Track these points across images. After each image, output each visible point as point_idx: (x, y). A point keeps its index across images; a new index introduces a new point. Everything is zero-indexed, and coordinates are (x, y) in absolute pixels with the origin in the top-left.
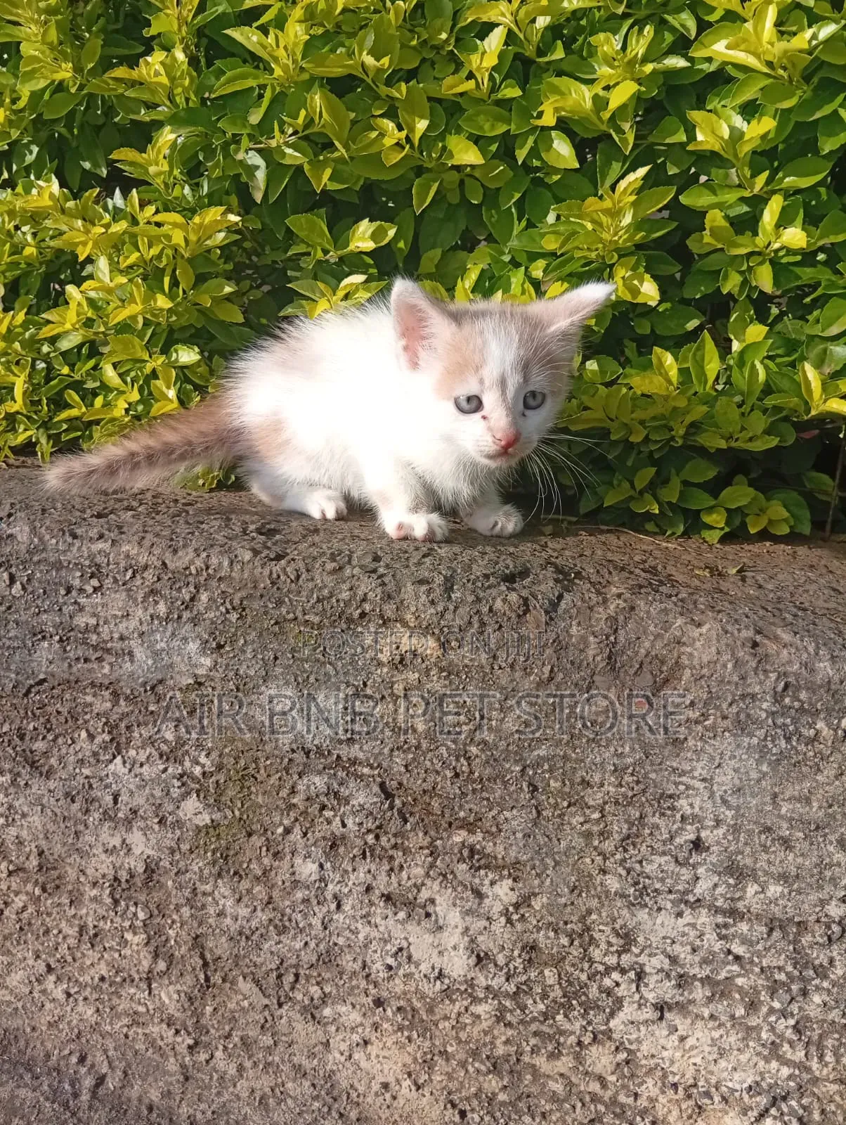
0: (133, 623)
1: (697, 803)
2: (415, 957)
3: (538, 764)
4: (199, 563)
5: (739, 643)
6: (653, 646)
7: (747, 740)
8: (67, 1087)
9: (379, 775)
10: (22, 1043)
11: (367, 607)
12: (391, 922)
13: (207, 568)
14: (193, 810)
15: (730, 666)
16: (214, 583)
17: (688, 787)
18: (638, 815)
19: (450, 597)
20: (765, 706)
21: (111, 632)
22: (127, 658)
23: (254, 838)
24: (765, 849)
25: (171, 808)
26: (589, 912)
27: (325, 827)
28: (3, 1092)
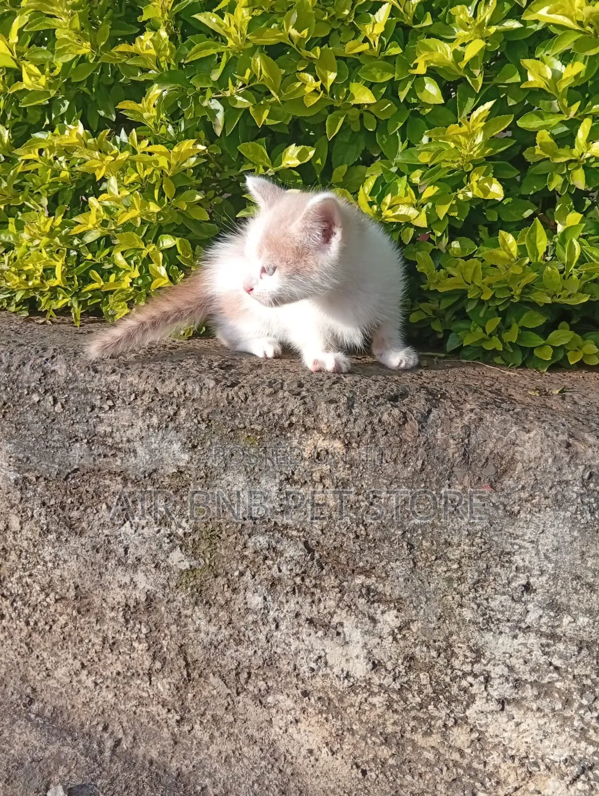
0: (136, 431)
1: (527, 558)
2: (330, 663)
3: (414, 530)
4: (179, 389)
5: (557, 444)
6: (495, 447)
7: (562, 513)
8: (95, 746)
9: (304, 536)
10: (65, 716)
11: (294, 419)
12: (313, 638)
13: (185, 393)
14: (178, 559)
15: (550, 460)
16: (189, 403)
17: (520, 547)
18: (485, 566)
19: (351, 413)
20: (575, 489)
21: (122, 437)
22: (132, 454)
23: (219, 578)
24: (576, 591)
25: (163, 557)
26: (451, 634)
27: (267, 571)
28: (53, 749)
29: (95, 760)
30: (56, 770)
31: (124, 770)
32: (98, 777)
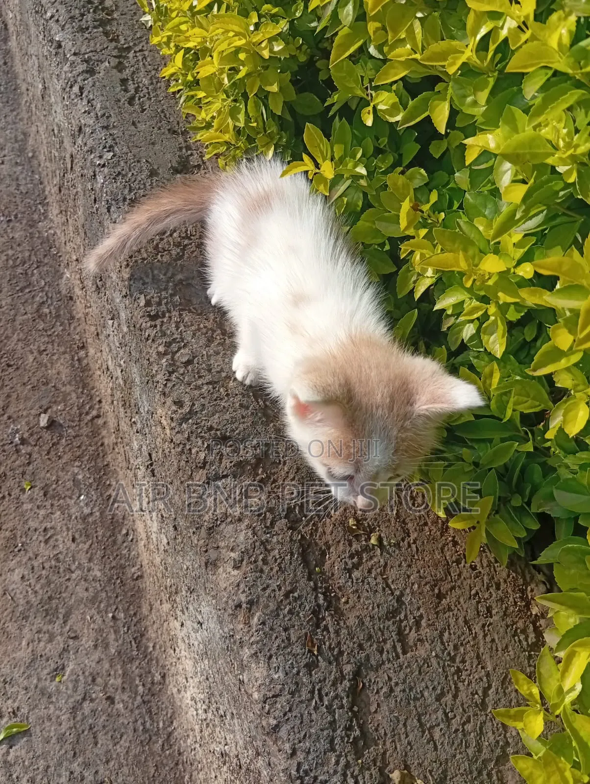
19: (181, 424)
28: (68, 388)
29: (80, 415)
30: (60, 403)
31: (87, 436)
32: (73, 427)
